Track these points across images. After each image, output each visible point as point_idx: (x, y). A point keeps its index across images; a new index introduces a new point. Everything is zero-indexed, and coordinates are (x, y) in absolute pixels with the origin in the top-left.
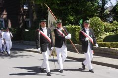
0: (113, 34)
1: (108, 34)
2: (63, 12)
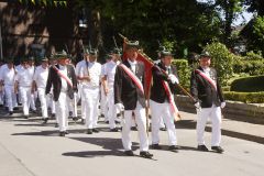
0: (248, 76)
1: (237, 76)
2: (153, 33)
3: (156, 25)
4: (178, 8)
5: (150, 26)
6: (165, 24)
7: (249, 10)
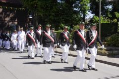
3: (58, 18)
4: (66, 12)
5: (56, 18)
6: (61, 18)
7: (92, 13)
